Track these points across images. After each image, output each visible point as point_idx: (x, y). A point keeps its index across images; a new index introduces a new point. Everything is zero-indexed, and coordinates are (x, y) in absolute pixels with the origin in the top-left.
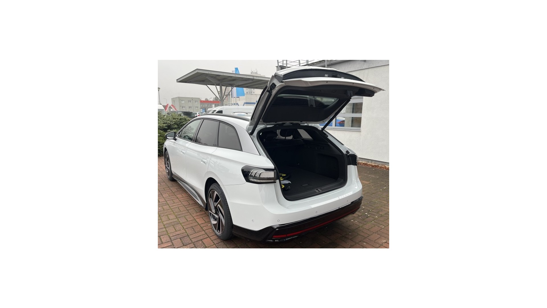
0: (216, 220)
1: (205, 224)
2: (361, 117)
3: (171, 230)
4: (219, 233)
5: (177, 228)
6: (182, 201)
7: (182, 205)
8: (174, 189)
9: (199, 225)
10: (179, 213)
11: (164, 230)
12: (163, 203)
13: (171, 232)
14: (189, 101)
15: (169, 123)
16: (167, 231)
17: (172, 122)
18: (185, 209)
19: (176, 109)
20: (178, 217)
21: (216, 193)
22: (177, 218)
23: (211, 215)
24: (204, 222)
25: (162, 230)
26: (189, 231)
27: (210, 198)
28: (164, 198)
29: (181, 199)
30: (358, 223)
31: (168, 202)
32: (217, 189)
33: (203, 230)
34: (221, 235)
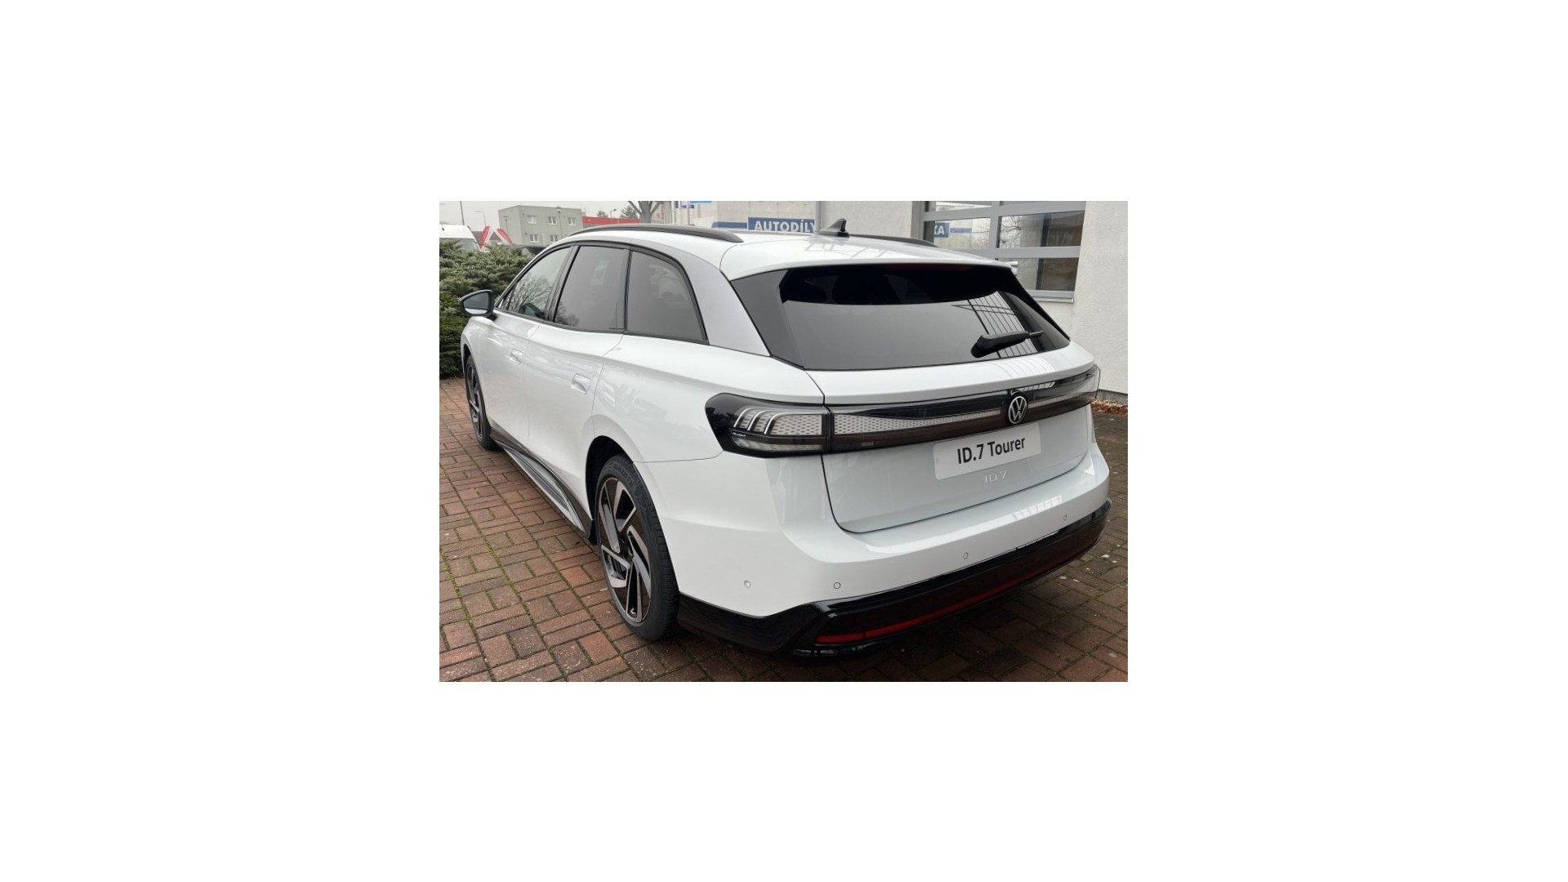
0: (622, 573)
1: (592, 586)
2: (1078, 259)
3: (479, 605)
4: (635, 619)
5: (500, 600)
6: (519, 511)
7: (518, 525)
8: (496, 475)
9: (570, 588)
10: (509, 551)
11: (457, 604)
12: (459, 517)
13: (480, 612)
14: (550, 218)
15: (484, 276)
16: (465, 608)
17: (494, 273)
18: (530, 539)
19: (510, 241)
20: (504, 561)
21: (621, 487)
22: (500, 566)
23: (606, 558)
24: (589, 580)
25: (449, 606)
26: (539, 611)
27: (603, 504)
28: (461, 501)
29: (518, 505)
30: (1082, 588)
31: (475, 515)
32: (625, 475)
33: (584, 607)
34: (641, 624)
